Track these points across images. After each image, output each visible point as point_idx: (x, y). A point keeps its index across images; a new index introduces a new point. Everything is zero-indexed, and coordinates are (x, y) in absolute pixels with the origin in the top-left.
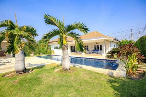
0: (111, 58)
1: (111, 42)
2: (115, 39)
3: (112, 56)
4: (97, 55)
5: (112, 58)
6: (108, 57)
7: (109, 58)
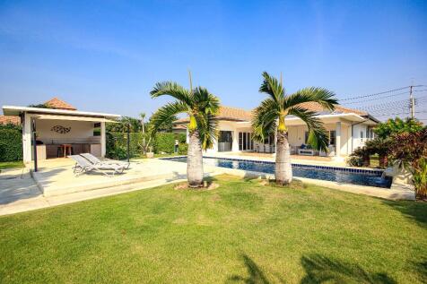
0: (361, 166)
1: (353, 124)
2: (367, 117)
3: (366, 162)
4: (317, 157)
5: (367, 166)
6: (353, 162)
7: (356, 165)
